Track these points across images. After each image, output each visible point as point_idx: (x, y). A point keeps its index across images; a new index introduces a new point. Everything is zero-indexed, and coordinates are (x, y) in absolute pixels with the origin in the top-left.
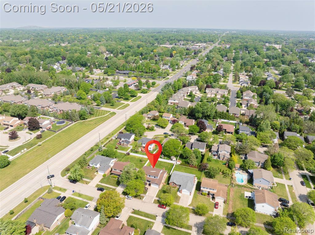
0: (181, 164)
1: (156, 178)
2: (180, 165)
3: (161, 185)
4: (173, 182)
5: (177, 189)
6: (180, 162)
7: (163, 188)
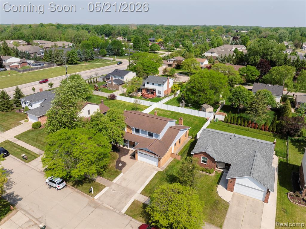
0: (226, 121)
1: (154, 137)
2: (223, 121)
3: (167, 160)
4: (205, 154)
5: (216, 176)
6: (223, 115)
7: (171, 167)
